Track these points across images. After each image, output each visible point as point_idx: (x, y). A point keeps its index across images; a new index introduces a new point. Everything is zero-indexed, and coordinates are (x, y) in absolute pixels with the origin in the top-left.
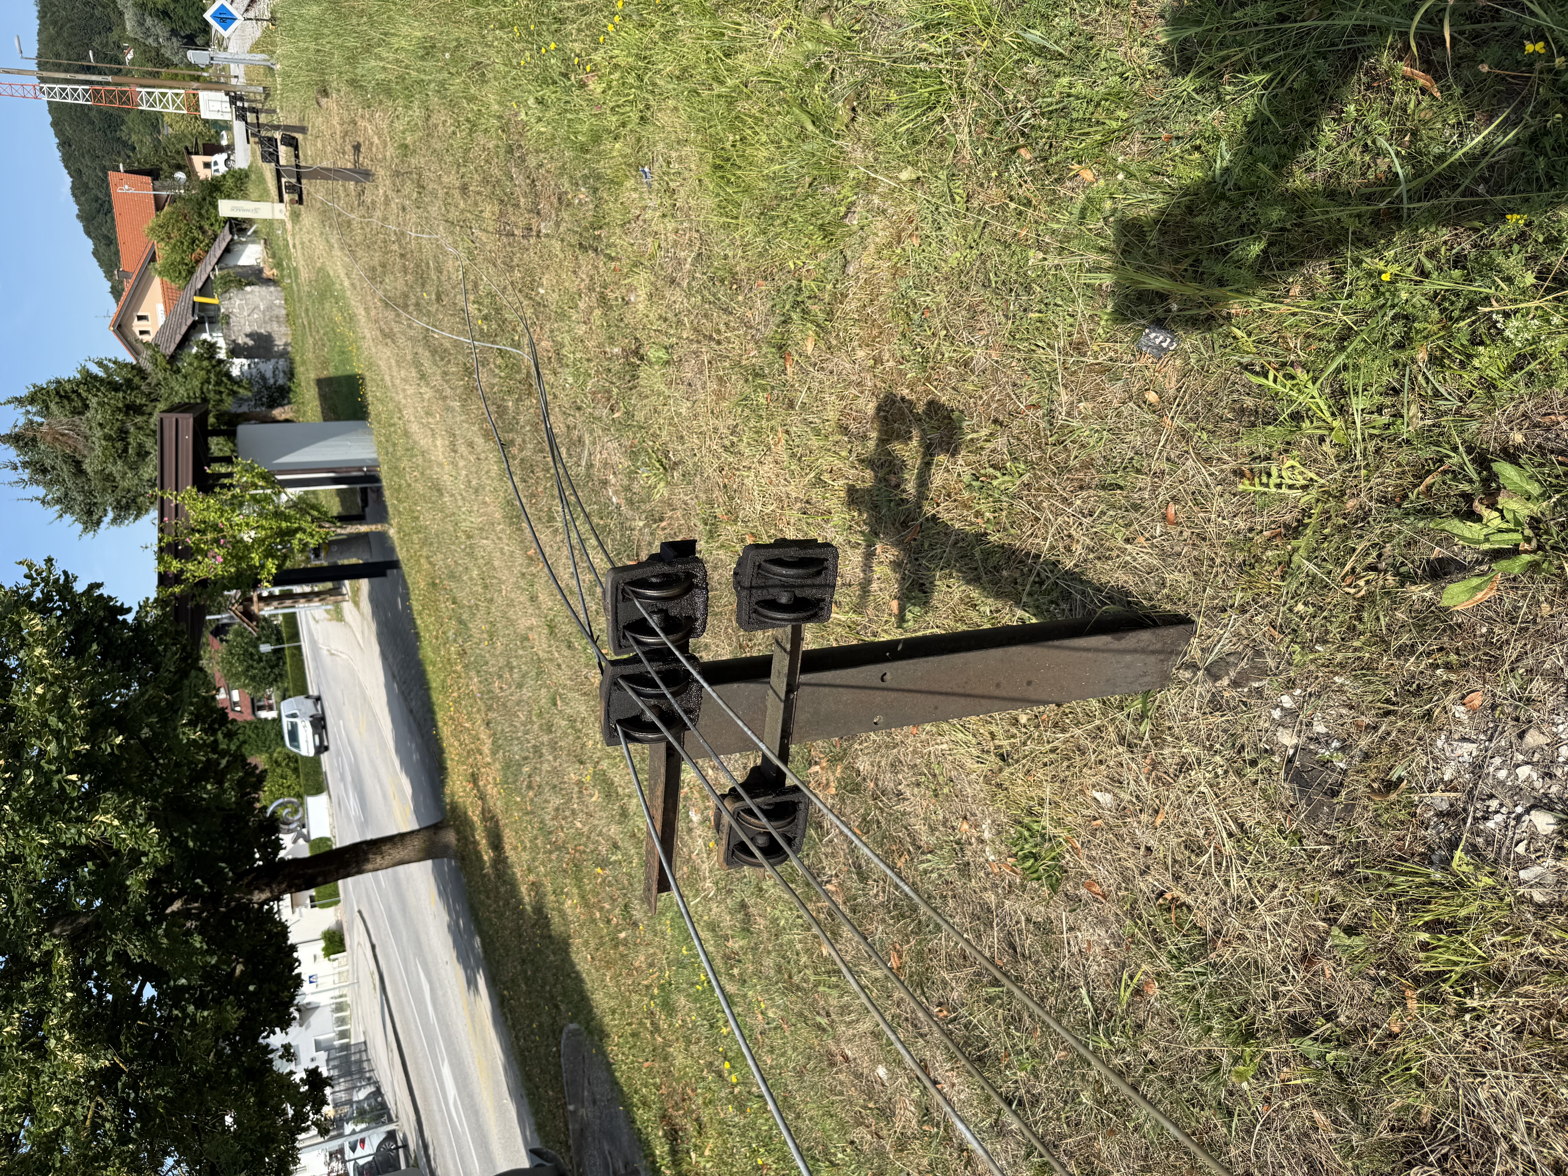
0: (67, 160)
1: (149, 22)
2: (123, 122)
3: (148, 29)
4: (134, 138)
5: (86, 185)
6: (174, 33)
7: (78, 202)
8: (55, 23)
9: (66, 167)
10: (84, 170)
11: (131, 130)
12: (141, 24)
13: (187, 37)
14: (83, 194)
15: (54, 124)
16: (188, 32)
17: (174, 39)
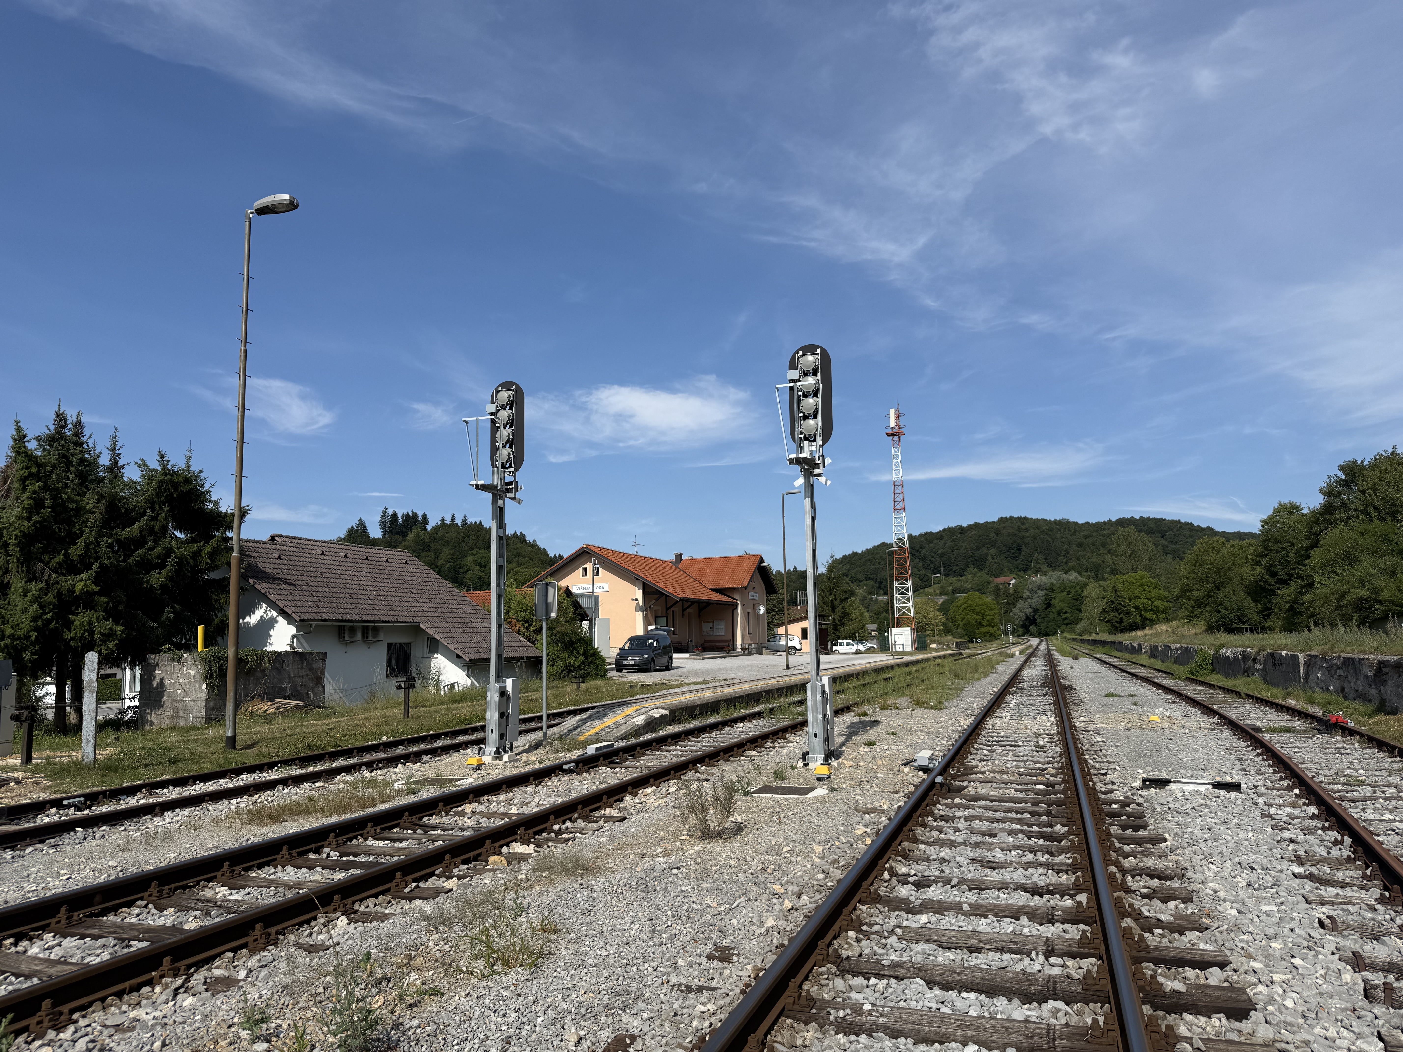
0: (949, 531)
1: (1042, 593)
2: (981, 570)
3: (1036, 592)
4: (969, 576)
5: (931, 542)
6: (1036, 610)
7: (921, 535)
8: (1051, 530)
9: (944, 530)
10: (942, 541)
11: (975, 574)
12: (1039, 587)
13: (1035, 619)
14: (926, 540)
15: (976, 525)
16: (1038, 620)
17: (1031, 610)
